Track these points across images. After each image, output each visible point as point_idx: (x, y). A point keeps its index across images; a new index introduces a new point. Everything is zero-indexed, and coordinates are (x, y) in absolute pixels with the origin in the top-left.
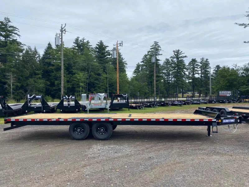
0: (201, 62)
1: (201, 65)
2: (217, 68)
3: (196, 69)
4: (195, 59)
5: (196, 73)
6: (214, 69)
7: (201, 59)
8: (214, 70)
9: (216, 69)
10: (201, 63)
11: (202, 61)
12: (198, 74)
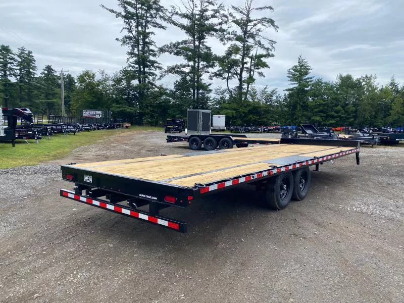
0: (20, 54)
1: (20, 60)
2: (48, 71)
3: (9, 65)
4: (8, 47)
5: (11, 74)
6: (43, 71)
7: (19, 49)
8: (43, 73)
9: (46, 72)
10: (19, 56)
11: (22, 53)
12: (15, 75)
